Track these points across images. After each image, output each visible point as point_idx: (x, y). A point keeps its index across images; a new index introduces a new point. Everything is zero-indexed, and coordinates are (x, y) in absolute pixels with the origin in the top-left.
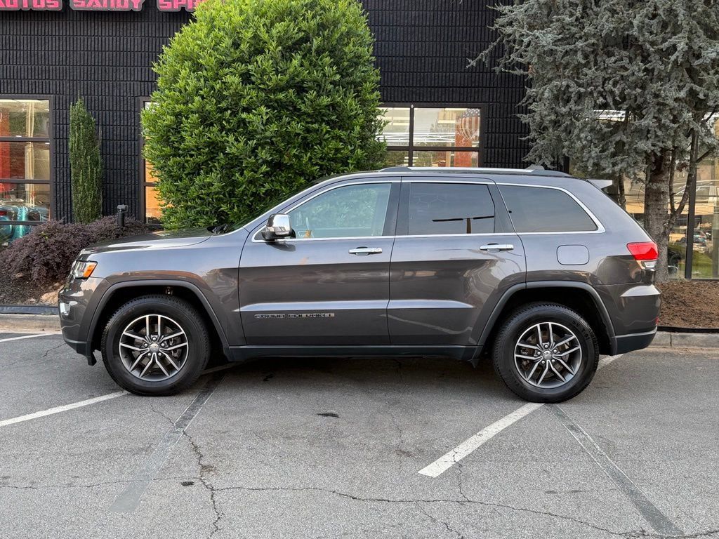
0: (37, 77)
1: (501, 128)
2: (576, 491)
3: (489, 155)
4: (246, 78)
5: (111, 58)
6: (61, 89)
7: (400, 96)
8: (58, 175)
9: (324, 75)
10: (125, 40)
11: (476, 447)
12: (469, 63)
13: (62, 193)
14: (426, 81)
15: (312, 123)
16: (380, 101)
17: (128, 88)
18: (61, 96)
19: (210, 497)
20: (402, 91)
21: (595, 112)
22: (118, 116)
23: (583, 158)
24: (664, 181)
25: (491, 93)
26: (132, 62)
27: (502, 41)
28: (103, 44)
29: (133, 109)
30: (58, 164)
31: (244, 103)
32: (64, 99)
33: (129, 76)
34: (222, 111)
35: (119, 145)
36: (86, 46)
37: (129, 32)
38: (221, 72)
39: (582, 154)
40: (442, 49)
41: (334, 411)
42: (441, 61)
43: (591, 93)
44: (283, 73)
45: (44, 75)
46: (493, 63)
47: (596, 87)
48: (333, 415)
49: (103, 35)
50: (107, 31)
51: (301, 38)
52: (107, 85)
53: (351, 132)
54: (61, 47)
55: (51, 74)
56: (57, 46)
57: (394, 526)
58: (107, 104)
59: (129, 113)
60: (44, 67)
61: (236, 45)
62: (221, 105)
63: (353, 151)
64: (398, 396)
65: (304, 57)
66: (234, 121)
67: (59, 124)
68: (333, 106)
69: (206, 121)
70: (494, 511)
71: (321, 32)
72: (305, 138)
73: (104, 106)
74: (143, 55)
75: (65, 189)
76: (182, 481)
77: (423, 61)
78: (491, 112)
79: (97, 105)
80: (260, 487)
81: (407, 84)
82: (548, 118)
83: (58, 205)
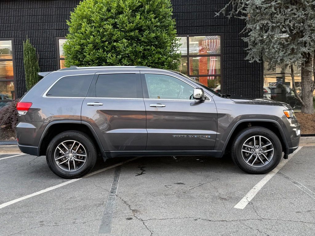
0: (5, 29)
1: (231, 44)
2: (309, 211)
3: (226, 57)
4: (115, 25)
5: (41, 19)
6: (17, 35)
7: (182, 31)
8: (18, 77)
9: (152, 23)
10: (48, 10)
11: (255, 194)
12: (216, 14)
13: (20, 85)
14: (194, 23)
15: (147, 46)
16: (176, 34)
17: (50, 33)
18: (17, 38)
19: (142, 223)
20: (183, 29)
21: (281, 35)
22: (46, 47)
23: (275, 57)
24: (310, 66)
25: (225, 28)
26: (52, 20)
27: (231, 3)
28: (37, 12)
29: (53, 43)
30: (18, 71)
31: (114, 38)
32: (19, 39)
33: (50, 27)
34: (104, 42)
35: (47, 61)
36: (28, 13)
37: (49, 5)
38: (102, 24)
39: (275, 55)
40: (201, 8)
41: (182, 182)
42: (201, 14)
43: (279, 26)
44: (133, 22)
45: (8, 28)
46: (227, 14)
47: (281, 23)
48: (182, 184)
49: (37, 7)
50: (39, 5)
51: (140, 6)
52: (40, 32)
53: (165, 50)
54: (16, 14)
55: (12, 27)
56: (14, 13)
57: (235, 232)
58: (40, 41)
59: (51, 45)
60: (8, 24)
61: (109, 10)
62: (103, 40)
63: (166, 59)
64: (208, 173)
65: (141, 14)
66: (110, 47)
67: (17, 52)
68: (156, 38)
69: (96, 47)
70: (277, 223)
71: (148, 2)
72: (144, 54)
73: (39, 42)
74: (57, 17)
75: (22, 83)
76: (126, 217)
77: (192, 14)
78: (225, 37)
79: (35, 42)
80: (164, 218)
81: (185, 25)
82: (258, 39)
83: (19, 91)
